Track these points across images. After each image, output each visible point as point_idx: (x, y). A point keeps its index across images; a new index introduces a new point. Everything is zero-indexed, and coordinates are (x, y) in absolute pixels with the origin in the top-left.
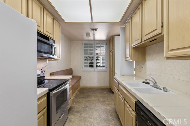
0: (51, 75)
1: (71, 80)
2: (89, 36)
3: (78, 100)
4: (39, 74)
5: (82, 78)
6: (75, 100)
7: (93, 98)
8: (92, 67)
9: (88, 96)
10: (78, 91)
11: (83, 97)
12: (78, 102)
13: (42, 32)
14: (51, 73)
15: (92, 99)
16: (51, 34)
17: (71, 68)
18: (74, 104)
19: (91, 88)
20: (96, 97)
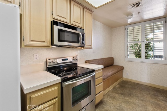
0: (86, 63)
1: (102, 71)
2: (132, 16)
3: (114, 95)
4: (71, 61)
5: (124, 69)
6: (111, 94)
7: (136, 101)
8: (140, 57)
9: (130, 95)
10: (119, 84)
11: (122, 94)
12: (114, 98)
13: (68, 23)
14: (86, 61)
15: (134, 100)
16: (80, 24)
17: (113, 57)
18: (108, 98)
19: (138, 84)
20: (142, 100)
